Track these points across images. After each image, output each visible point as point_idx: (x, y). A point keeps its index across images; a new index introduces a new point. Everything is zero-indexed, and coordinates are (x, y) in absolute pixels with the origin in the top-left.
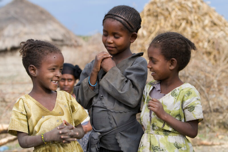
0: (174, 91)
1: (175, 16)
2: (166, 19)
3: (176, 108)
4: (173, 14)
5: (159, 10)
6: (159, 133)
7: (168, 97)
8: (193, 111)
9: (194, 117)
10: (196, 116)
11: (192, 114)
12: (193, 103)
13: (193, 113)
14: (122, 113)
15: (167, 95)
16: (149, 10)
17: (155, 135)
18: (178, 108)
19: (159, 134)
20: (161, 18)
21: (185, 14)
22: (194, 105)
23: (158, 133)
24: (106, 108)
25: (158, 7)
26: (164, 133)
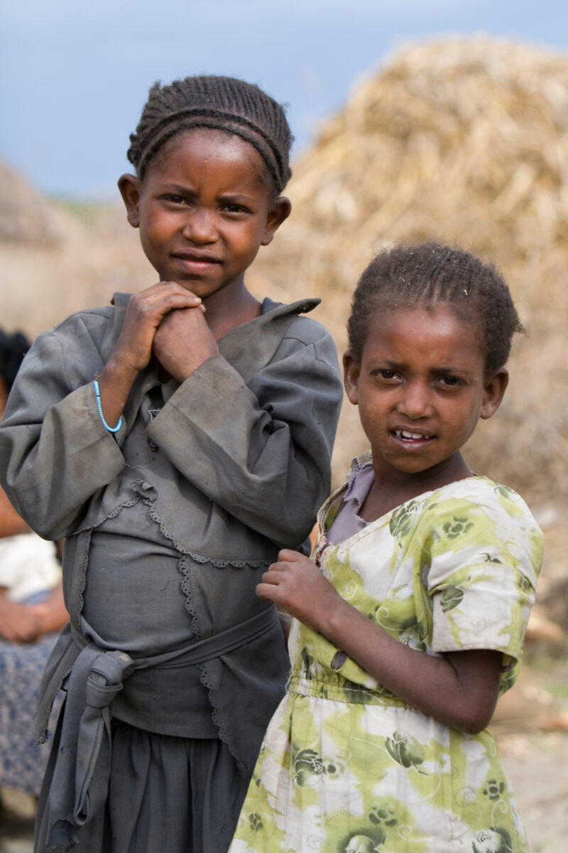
0: (404, 512)
3: (397, 590)
6: (326, 693)
7: (372, 536)
9: (452, 639)
10: (461, 634)
11: (449, 624)
12: (461, 571)
13: (451, 619)
14: (238, 569)
17: (312, 700)
18: (406, 593)
19: (327, 698)
20: (425, 147)
21: (535, 136)
22: (464, 584)
23: (324, 693)
24: (169, 544)
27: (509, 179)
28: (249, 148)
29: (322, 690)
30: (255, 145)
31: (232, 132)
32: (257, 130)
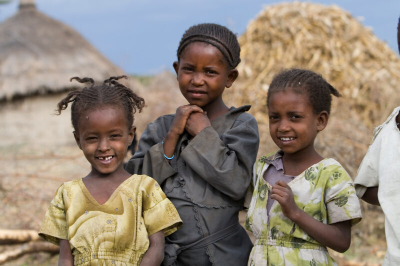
0: (309, 171)
1: (303, 42)
2: (285, 46)
4: (299, 39)
5: (273, 32)
6: (283, 244)
7: (299, 181)
8: (345, 204)
9: (346, 216)
10: (350, 213)
11: (344, 211)
12: (343, 190)
13: (345, 208)
15: (297, 178)
16: (256, 32)
17: (277, 247)
18: (317, 201)
19: (284, 246)
20: (277, 45)
21: (320, 39)
22: (347, 195)
23: (282, 244)
24: (189, 200)
25: (272, 26)
26: (292, 244)
27: (312, 56)
28: (215, 49)
29: (281, 243)
30: (218, 48)
31: (209, 43)
32: (220, 42)
